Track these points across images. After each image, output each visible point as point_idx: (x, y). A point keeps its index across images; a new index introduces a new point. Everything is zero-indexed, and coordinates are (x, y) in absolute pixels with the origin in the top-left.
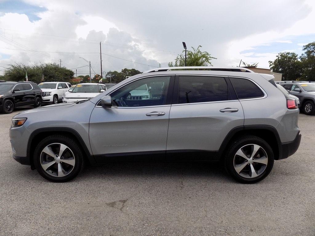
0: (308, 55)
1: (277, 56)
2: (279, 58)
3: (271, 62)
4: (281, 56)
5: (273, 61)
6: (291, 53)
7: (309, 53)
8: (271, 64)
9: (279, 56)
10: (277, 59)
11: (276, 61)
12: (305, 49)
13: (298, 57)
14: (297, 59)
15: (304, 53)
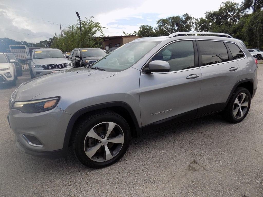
0: (160, 28)
1: (140, 28)
2: (141, 29)
3: (136, 32)
4: (143, 27)
5: (137, 31)
6: (149, 26)
7: (160, 27)
8: (136, 33)
9: (141, 28)
10: (140, 30)
11: (139, 31)
12: (158, 23)
13: (153, 29)
14: (153, 30)
15: (157, 27)
